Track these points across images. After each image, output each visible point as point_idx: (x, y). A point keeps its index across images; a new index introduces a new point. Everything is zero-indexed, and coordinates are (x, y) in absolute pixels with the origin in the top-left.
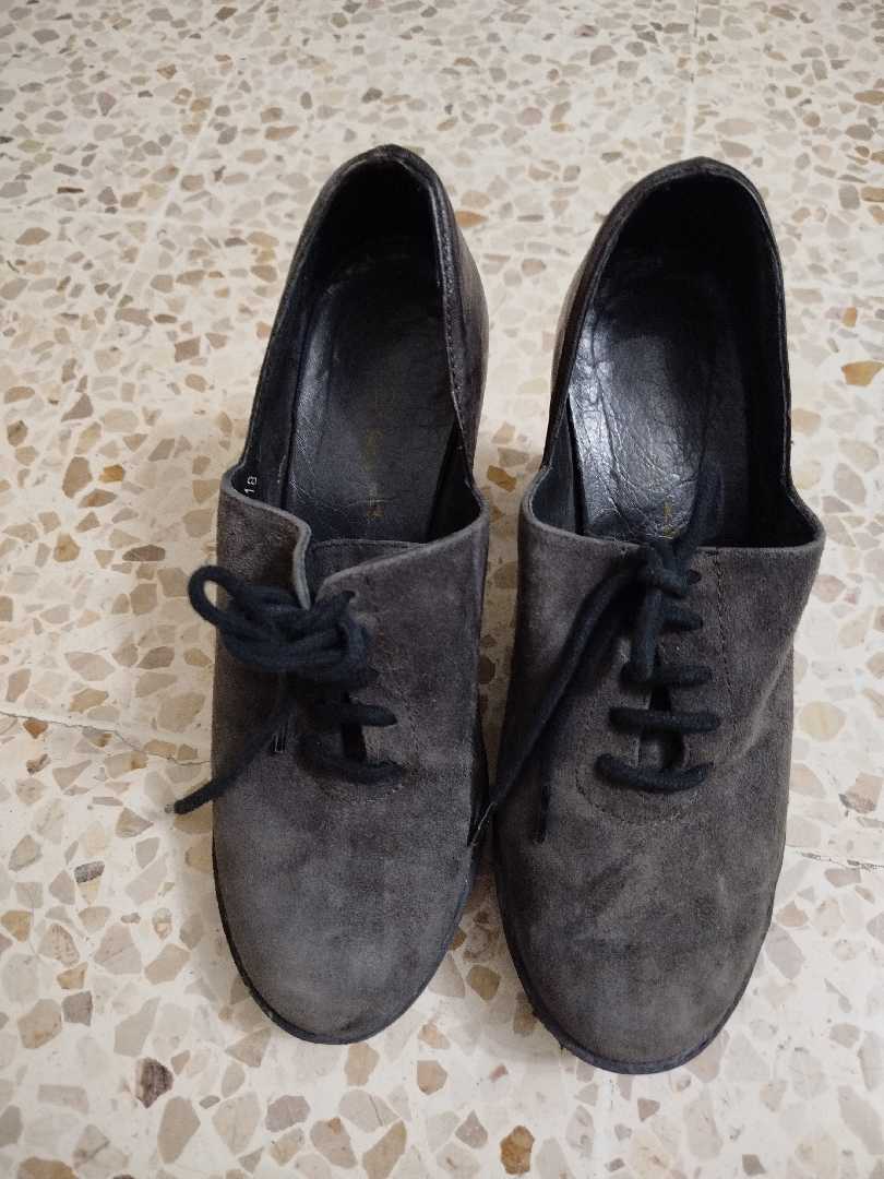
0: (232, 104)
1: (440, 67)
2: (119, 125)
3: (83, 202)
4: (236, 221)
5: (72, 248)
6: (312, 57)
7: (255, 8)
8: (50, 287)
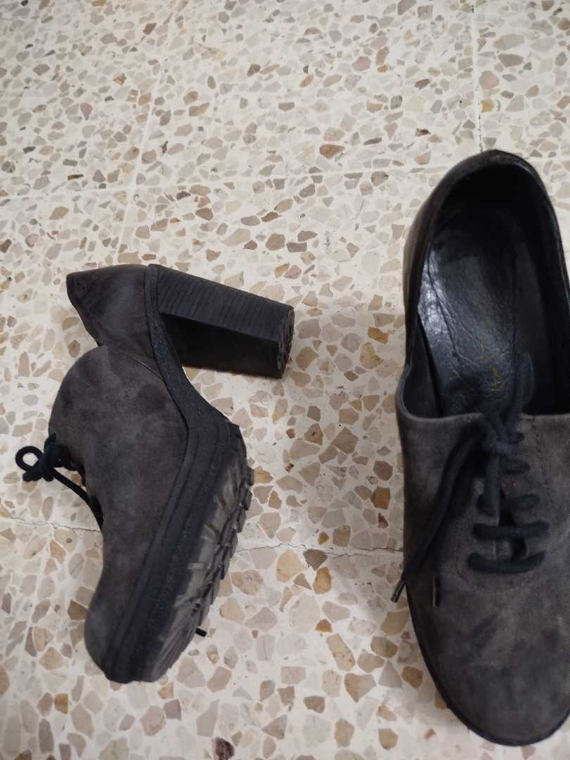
0: (164, 95)
1: (296, 39)
2: (96, 123)
3: (85, 183)
4: (181, 180)
5: (83, 217)
6: (210, 49)
7: (168, 20)
8: (76, 247)
